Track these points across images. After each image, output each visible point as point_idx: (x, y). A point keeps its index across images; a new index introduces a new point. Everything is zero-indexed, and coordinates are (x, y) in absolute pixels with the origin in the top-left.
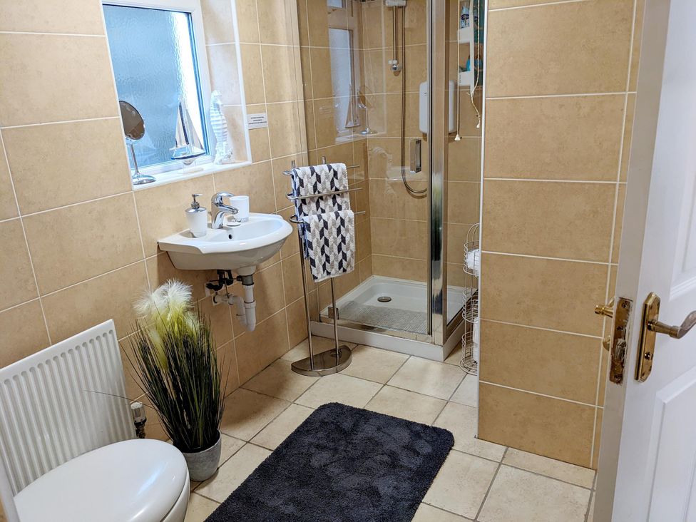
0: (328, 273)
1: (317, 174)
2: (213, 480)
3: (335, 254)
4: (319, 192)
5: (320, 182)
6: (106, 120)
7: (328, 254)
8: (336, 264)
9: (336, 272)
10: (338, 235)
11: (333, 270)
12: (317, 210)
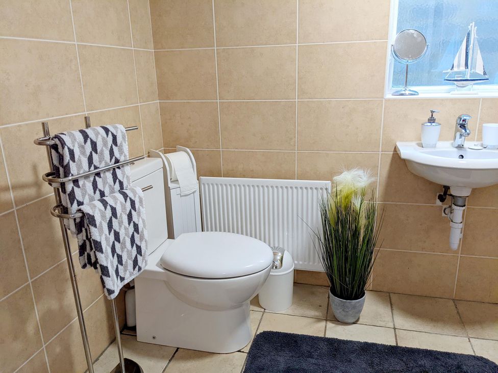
0: (122, 279)
1: (91, 140)
2: (342, 325)
3: (128, 251)
4: (96, 168)
5: (96, 153)
6: (375, 42)
7: (120, 253)
8: (131, 263)
9: (131, 274)
10: (129, 224)
11: (128, 272)
12: (95, 193)
